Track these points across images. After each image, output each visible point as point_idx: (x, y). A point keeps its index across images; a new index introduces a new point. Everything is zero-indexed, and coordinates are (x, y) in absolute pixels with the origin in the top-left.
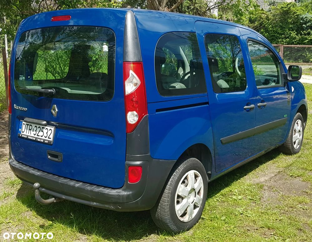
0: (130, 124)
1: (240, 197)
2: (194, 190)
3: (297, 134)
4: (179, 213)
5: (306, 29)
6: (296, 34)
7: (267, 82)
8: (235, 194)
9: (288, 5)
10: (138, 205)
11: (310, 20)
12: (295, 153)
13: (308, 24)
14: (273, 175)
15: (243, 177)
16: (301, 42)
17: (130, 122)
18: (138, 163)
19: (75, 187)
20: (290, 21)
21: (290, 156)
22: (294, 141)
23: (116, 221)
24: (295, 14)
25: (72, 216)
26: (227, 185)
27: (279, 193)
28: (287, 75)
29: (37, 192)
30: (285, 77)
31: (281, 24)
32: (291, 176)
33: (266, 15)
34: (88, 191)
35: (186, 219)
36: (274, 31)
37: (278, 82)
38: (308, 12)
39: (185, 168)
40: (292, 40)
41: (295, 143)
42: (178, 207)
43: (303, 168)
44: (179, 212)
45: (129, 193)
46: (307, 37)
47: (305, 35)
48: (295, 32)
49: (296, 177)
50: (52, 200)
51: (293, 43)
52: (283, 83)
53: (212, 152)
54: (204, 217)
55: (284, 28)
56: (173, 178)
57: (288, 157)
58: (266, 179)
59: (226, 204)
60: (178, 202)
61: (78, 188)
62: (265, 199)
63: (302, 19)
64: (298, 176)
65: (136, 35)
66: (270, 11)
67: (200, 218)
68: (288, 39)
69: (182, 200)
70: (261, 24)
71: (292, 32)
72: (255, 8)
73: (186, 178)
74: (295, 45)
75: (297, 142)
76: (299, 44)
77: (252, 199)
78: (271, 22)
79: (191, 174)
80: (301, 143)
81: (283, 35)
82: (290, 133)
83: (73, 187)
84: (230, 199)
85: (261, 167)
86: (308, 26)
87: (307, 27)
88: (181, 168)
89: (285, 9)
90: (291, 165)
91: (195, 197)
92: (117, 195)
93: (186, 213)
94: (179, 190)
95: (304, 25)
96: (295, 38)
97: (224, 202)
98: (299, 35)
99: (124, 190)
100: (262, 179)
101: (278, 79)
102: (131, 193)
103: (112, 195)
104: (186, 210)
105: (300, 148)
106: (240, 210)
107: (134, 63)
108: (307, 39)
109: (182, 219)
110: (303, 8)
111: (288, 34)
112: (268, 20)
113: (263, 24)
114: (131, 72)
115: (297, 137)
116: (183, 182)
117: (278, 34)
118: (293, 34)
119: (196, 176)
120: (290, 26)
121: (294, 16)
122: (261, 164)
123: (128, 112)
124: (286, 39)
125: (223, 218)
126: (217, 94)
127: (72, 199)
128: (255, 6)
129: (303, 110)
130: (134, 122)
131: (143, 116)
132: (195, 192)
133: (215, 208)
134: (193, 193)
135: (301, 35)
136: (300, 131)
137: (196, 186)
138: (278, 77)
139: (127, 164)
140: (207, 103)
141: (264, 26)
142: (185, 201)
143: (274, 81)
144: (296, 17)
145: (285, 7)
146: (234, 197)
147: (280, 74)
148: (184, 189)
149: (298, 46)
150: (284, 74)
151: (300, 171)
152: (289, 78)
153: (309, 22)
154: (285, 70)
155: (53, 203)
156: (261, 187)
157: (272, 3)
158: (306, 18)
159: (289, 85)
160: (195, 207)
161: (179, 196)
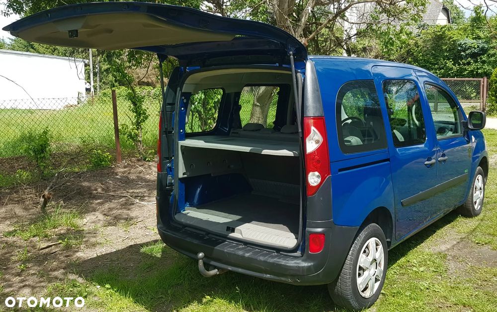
0: (312, 187)
1: (422, 269)
2: (375, 260)
3: (478, 192)
4: (360, 288)
5: (465, 58)
6: (453, 64)
7: (442, 130)
8: (414, 265)
9: (441, 28)
10: (318, 278)
11: (470, 46)
12: (476, 215)
13: (467, 52)
14: (455, 243)
15: (419, 244)
16: (459, 73)
17: (312, 184)
18: (319, 230)
19: (244, 257)
20: (444, 48)
21: (471, 219)
22: (474, 201)
23: (283, 296)
24: (451, 40)
25: (238, 290)
26: (403, 255)
27: (467, 263)
28: (467, 122)
29: (201, 263)
30: (465, 125)
31: (433, 52)
32: (478, 243)
33: (414, 41)
34: (260, 261)
35: (367, 294)
36: (424, 60)
37: (455, 131)
38: (467, 37)
39: (366, 235)
40: (448, 72)
41: (475, 202)
42: (359, 280)
43: (489, 234)
44: (361, 286)
45: (310, 264)
46: (466, 67)
47: (464, 64)
48: (451, 62)
49: (483, 245)
50: (214, 272)
51: (448, 76)
52: (463, 133)
53: (393, 216)
54: (384, 292)
55: (438, 56)
56: (355, 247)
57: (468, 220)
58: (448, 247)
59: (406, 277)
60: (360, 275)
61: (249, 258)
62: (451, 271)
63: (460, 45)
64: (486, 244)
65: (317, 87)
66: (419, 36)
67: (380, 293)
68: (443, 71)
69: (363, 272)
70: (408, 52)
71: (447, 61)
72: (408, 36)
73: (367, 247)
74: (452, 77)
75: (478, 201)
76: (457, 76)
77: (436, 271)
78: (421, 49)
79: (372, 241)
80: (482, 203)
81: (436, 66)
82: (471, 191)
83: (243, 257)
84: (409, 271)
85: (439, 232)
86: (468, 54)
87: (466, 55)
88: (362, 235)
89: (439, 34)
90: (474, 230)
91: (376, 269)
92: (296, 267)
93: (367, 287)
94: (360, 260)
95: (462, 53)
96: (452, 69)
97: (403, 274)
98: (457, 65)
99: (304, 261)
100: (443, 248)
101: (455, 127)
102: (312, 264)
103: (290, 267)
104: (368, 284)
105: (481, 209)
106: (426, 284)
107: (314, 118)
108: (467, 70)
109: (363, 295)
110: (461, 32)
111: (442, 64)
112: (418, 47)
113: (411, 51)
114: (313, 128)
115: (477, 195)
116: (365, 252)
117: (430, 63)
118: (450, 64)
119: (377, 245)
120: (445, 54)
121: (450, 42)
122: (439, 229)
123: (309, 173)
124: (441, 69)
125: (408, 293)
126: (397, 149)
127: (240, 270)
128: (407, 34)
129: (484, 163)
130: (315, 184)
131: (326, 177)
132: (376, 263)
133: (395, 282)
134: (375, 263)
135: (459, 65)
136: (481, 189)
137: (377, 255)
138: (455, 124)
139: (308, 231)
140: (388, 160)
141: (413, 54)
142: (366, 273)
143: (451, 130)
144: (452, 43)
145: (439, 31)
146: (414, 269)
147: (458, 121)
148: (365, 259)
149: (456, 79)
150: (463, 122)
151: (487, 238)
152: (470, 127)
153: (469, 49)
154: (464, 118)
155: (215, 275)
156: (445, 256)
157: (422, 26)
158: (464, 44)
159: (469, 134)
160: (376, 280)
161: (360, 268)
